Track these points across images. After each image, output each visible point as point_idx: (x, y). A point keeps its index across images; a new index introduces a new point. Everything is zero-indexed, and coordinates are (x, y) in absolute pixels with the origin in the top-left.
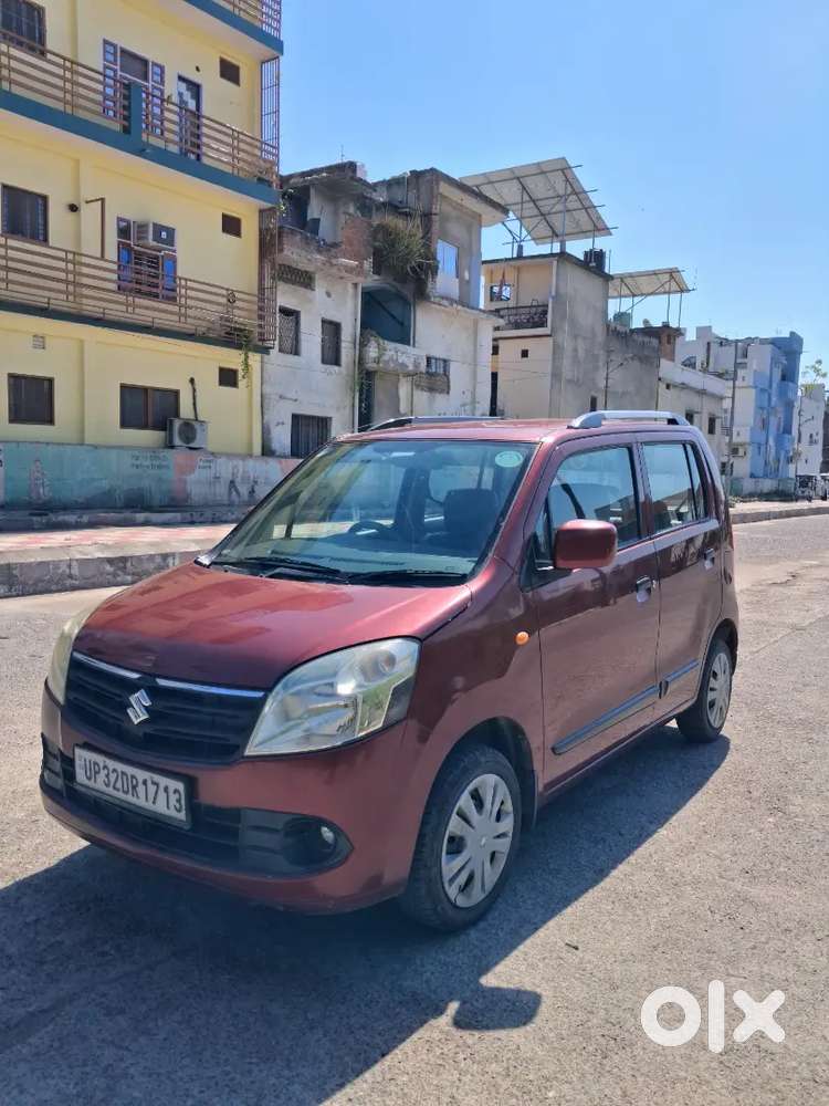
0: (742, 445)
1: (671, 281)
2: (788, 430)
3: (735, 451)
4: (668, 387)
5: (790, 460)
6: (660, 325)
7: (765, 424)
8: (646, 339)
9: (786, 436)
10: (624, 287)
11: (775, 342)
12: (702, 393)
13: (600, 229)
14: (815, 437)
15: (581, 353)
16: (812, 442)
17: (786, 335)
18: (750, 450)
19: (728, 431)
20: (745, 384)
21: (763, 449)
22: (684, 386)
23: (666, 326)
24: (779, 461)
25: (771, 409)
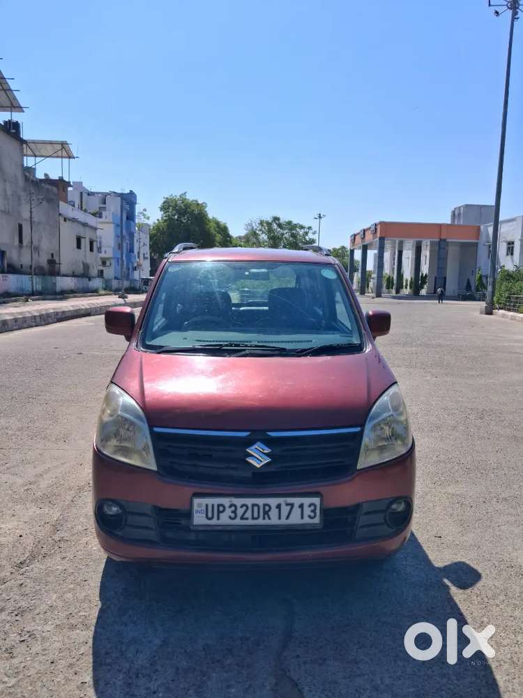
0: (108, 259)
1: (62, 150)
2: (131, 250)
3: (104, 263)
4: (65, 220)
5: (135, 269)
6: (57, 178)
7: (120, 247)
8: (50, 187)
9: (132, 254)
10: (29, 150)
11: (121, 195)
12: (85, 225)
13: (15, 106)
14: (146, 255)
15: (9, 193)
16: (145, 258)
17: (127, 191)
18: (113, 262)
19: (99, 250)
20: (107, 220)
21: (120, 261)
22: (74, 220)
23: (61, 180)
24: (129, 269)
25: (122, 237)
